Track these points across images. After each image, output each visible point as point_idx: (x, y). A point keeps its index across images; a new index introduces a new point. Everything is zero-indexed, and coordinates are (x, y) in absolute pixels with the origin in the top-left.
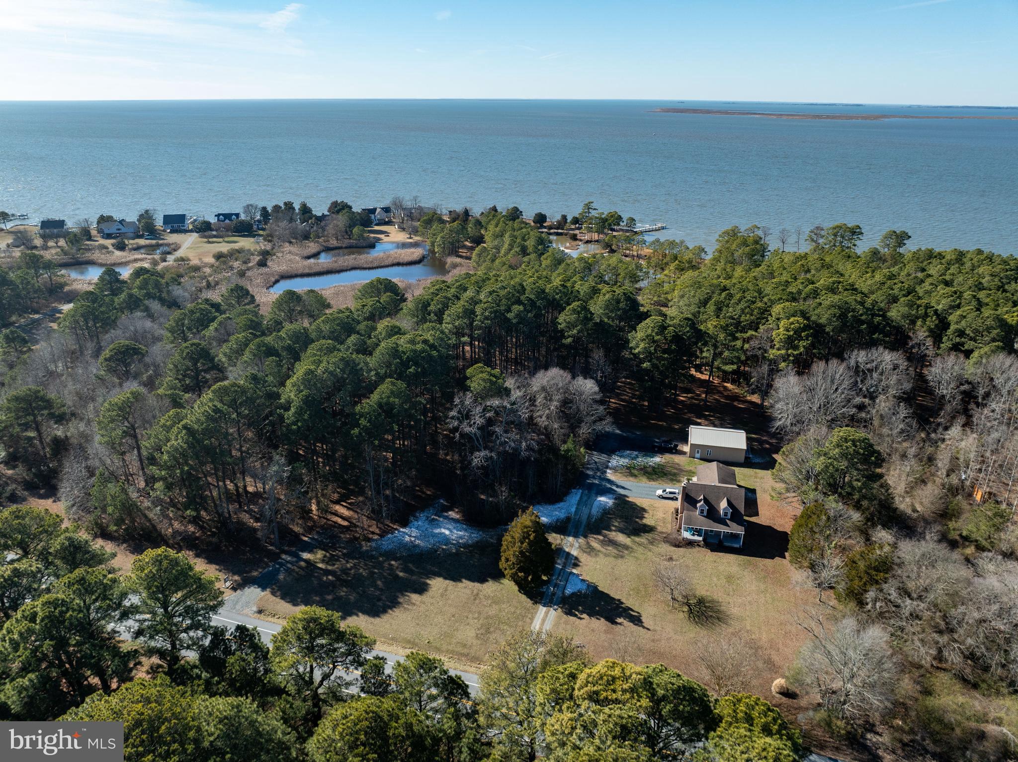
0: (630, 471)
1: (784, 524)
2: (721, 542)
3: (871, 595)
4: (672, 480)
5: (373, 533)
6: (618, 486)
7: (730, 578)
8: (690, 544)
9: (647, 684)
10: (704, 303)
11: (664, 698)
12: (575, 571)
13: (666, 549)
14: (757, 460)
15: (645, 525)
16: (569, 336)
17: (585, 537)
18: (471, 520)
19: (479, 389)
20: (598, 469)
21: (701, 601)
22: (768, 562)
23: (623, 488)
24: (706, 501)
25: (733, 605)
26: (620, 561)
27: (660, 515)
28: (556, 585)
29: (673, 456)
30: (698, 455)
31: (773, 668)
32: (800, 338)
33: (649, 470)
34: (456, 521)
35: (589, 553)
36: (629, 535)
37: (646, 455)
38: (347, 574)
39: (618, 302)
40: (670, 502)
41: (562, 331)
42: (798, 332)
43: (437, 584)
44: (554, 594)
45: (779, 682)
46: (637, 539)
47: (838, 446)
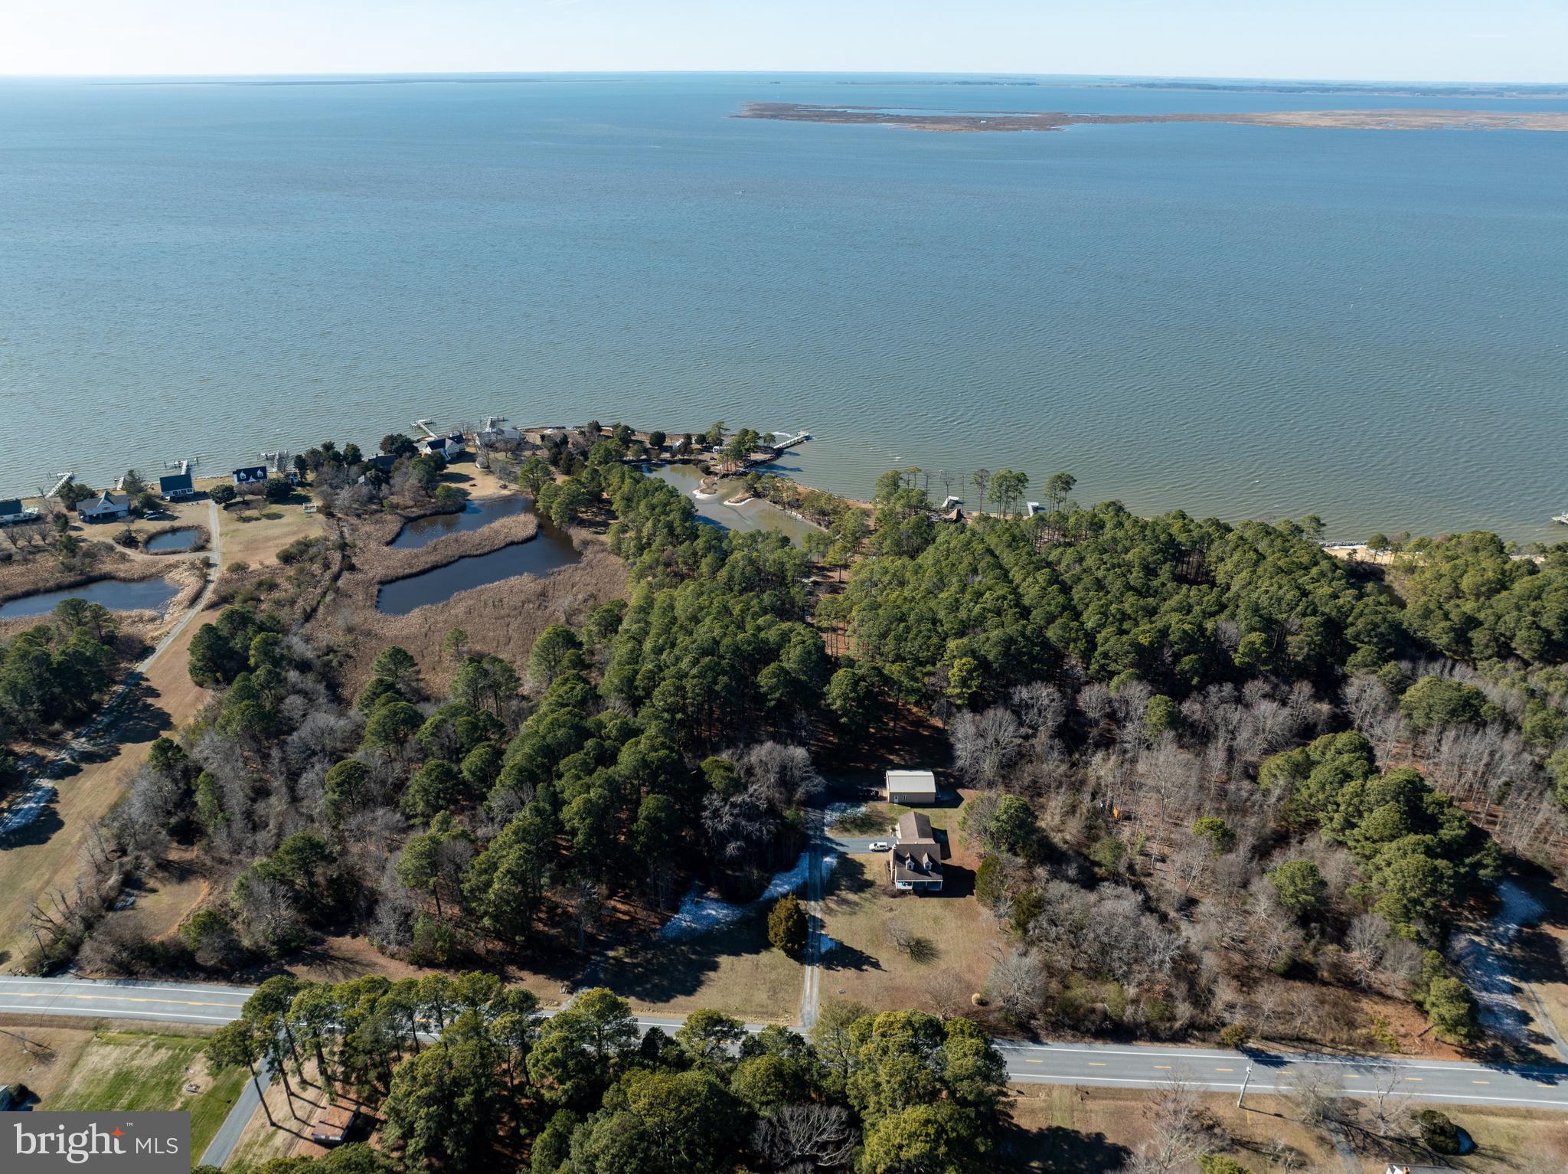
0: (844, 825)
1: (972, 863)
2: (926, 888)
3: (1031, 925)
4: (879, 830)
5: (654, 923)
6: (837, 844)
7: (936, 920)
8: (902, 893)
9: (909, 1023)
10: (883, 636)
11: (919, 1028)
12: (823, 932)
13: (886, 900)
14: (945, 798)
15: (867, 881)
16: (772, 700)
17: (824, 899)
18: (729, 897)
19: (721, 786)
20: (816, 828)
21: (918, 942)
22: (961, 900)
23: (842, 845)
24: (912, 858)
25: (941, 943)
26: (854, 918)
27: (876, 869)
28: (813, 947)
29: (875, 803)
30: (896, 801)
31: (970, 988)
32: (972, 679)
33: (859, 822)
34: (716, 900)
35: (830, 914)
36: (856, 893)
37: (852, 806)
38: (653, 964)
39: (809, 653)
40: (881, 854)
41: (765, 695)
42: (970, 672)
43: (724, 960)
44: (813, 954)
45: (976, 996)
46: (863, 895)
47: (1006, 812)
